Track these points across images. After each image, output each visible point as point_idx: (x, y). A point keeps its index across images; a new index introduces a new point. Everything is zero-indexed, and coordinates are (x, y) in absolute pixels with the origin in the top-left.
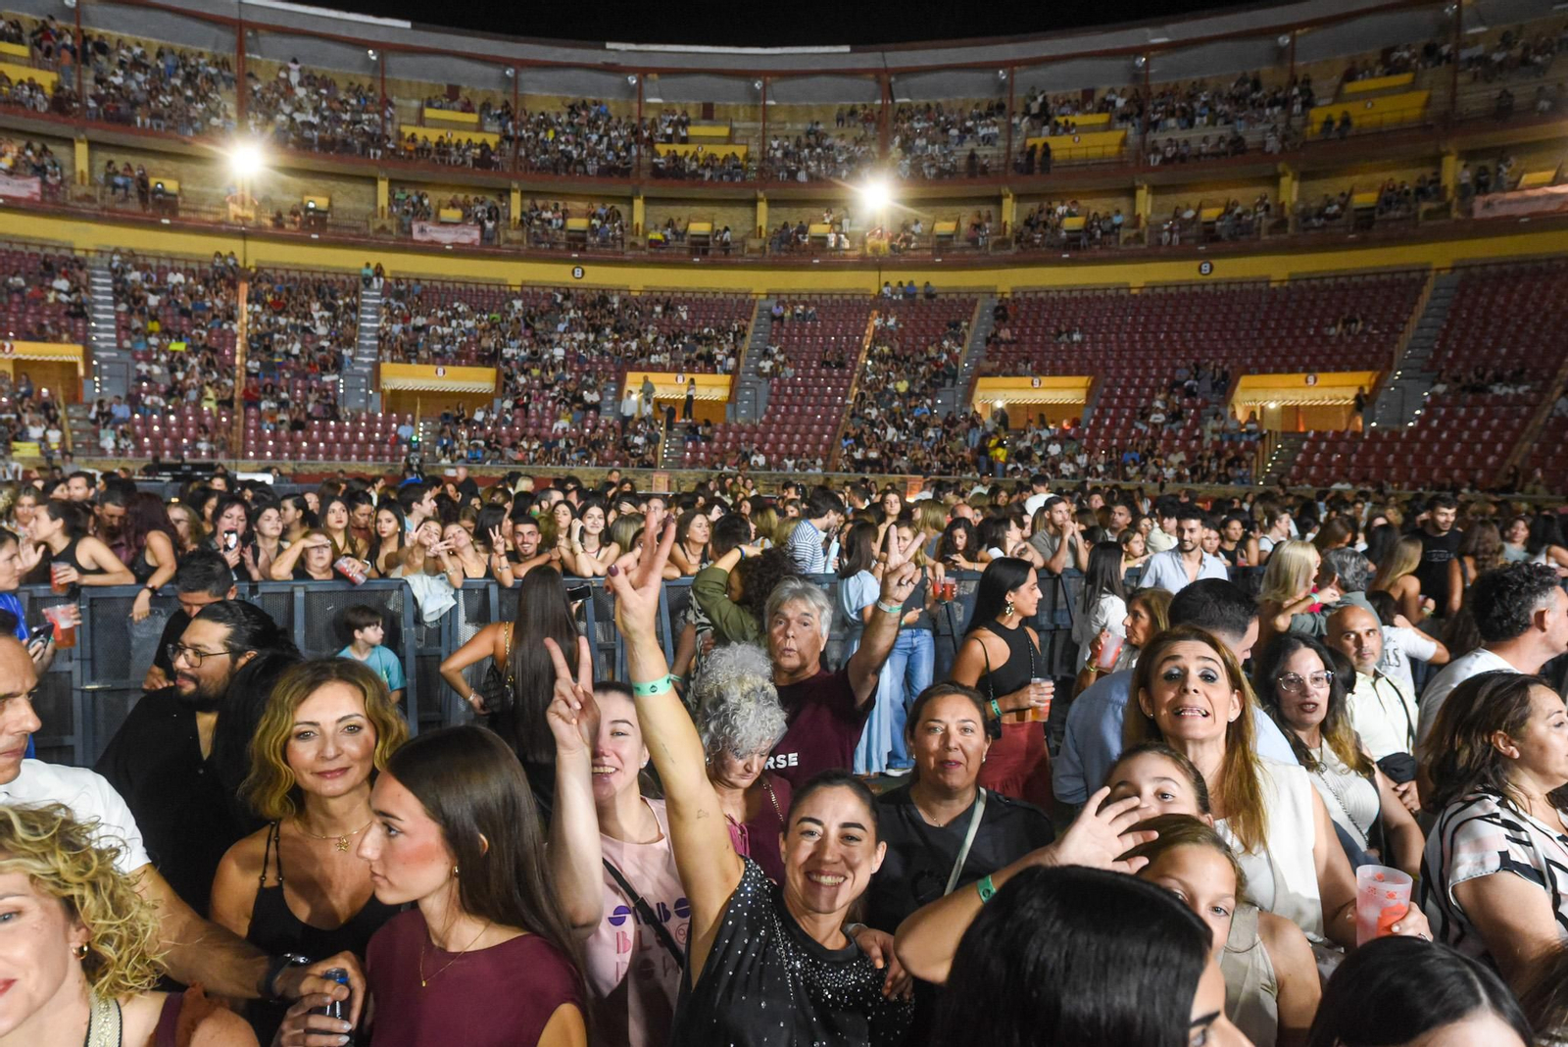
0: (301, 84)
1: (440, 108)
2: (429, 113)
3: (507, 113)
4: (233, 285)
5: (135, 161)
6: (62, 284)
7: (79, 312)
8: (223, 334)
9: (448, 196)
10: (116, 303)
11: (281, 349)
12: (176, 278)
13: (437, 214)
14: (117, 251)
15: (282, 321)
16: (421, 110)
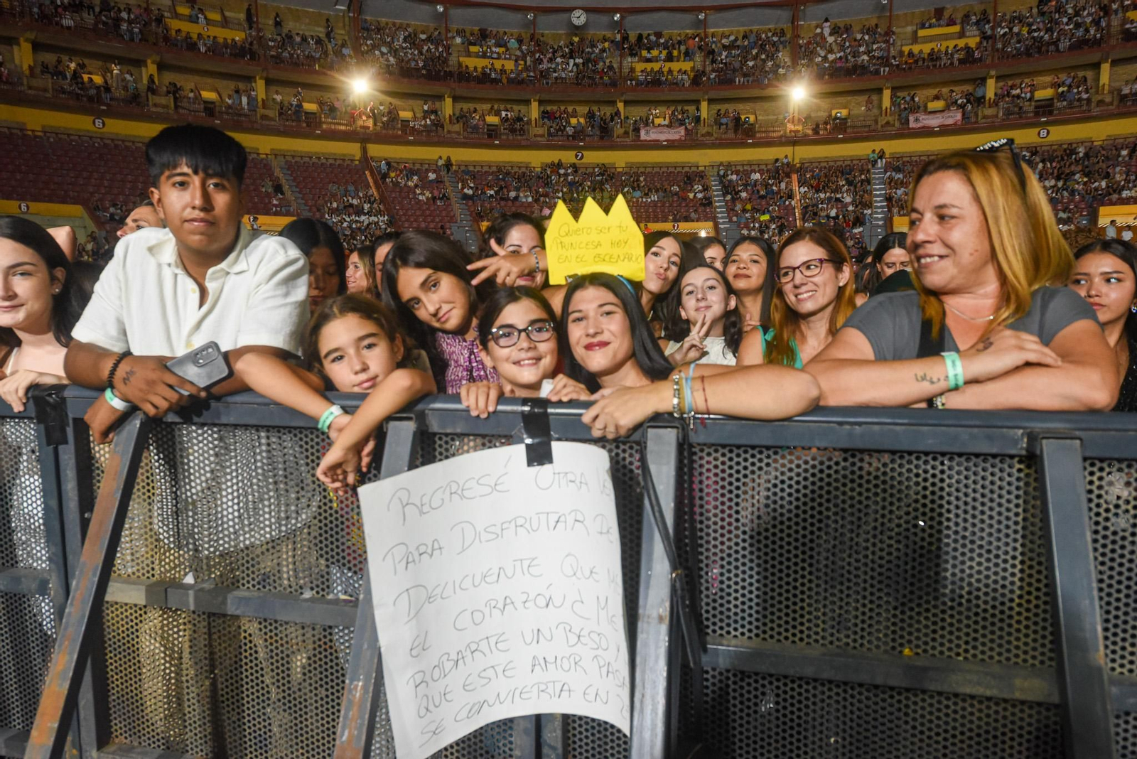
0: (831, 34)
1: (930, 27)
2: (922, 33)
3: (984, 18)
4: (788, 175)
5: (730, 107)
6: (698, 187)
7: (708, 202)
8: (786, 208)
9: (934, 92)
10: (724, 195)
11: (823, 214)
12: (757, 176)
13: (926, 107)
14: (721, 164)
15: (822, 196)
16: (915, 32)
